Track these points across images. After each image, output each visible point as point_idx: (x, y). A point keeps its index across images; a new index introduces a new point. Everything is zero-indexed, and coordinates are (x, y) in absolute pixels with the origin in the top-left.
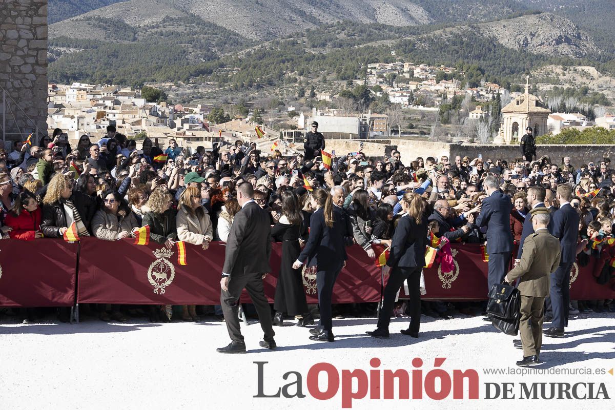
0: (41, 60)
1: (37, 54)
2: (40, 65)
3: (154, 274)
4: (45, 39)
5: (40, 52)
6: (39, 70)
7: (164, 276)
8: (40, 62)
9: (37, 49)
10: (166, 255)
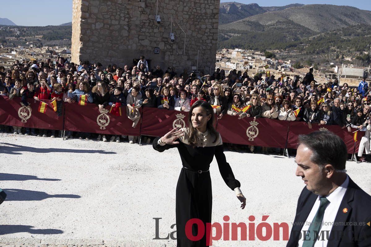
0: (215, 38)
1: (213, 35)
2: (214, 40)
3: (249, 132)
4: (217, 29)
5: (214, 34)
6: (214, 42)
7: (253, 133)
8: (214, 39)
9: (213, 33)
10: (255, 124)
